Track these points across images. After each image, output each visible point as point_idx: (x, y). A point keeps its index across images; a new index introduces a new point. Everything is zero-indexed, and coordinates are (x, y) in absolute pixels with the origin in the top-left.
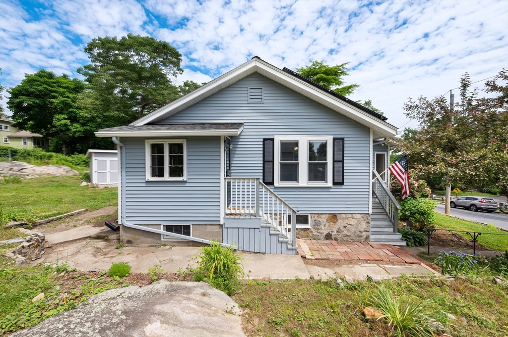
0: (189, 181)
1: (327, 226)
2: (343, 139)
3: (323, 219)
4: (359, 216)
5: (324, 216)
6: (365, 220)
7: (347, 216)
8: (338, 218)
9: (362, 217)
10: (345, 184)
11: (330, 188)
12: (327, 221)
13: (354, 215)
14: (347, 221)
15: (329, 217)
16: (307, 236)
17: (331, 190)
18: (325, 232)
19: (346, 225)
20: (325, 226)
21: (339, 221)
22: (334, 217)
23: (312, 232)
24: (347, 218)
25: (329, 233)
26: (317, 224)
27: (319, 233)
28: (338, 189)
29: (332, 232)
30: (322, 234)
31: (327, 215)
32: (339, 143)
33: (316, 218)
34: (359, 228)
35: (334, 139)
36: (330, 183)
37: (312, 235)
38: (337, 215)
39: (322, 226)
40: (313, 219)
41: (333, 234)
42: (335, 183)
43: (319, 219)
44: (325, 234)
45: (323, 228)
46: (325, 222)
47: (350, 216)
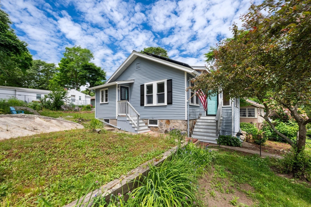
0: (109, 103)
1: (165, 126)
2: (171, 80)
3: (164, 122)
4: (180, 121)
5: (164, 121)
6: (183, 124)
7: (175, 121)
8: (170, 122)
9: (182, 122)
10: (173, 104)
11: (166, 106)
12: (165, 123)
13: (178, 120)
14: (174, 124)
15: (166, 121)
16: (157, 131)
17: (167, 107)
18: (165, 129)
19: (174, 126)
20: (164, 126)
21: (171, 124)
22: (168, 122)
23: (159, 129)
24: (174, 122)
25: (166, 130)
26: (161, 125)
27: (162, 129)
28: (170, 107)
29: (168, 129)
30: (163, 130)
31: (165, 120)
32: (170, 82)
33: (161, 122)
34: (181, 128)
35: (168, 81)
36: (166, 103)
37: (159, 130)
38: (170, 120)
39: (163, 126)
40: (160, 122)
41: (168, 130)
42: (168, 103)
43: (162, 122)
44: (164, 130)
45: (164, 127)
46: (164, 124)
47: (176, 121)
